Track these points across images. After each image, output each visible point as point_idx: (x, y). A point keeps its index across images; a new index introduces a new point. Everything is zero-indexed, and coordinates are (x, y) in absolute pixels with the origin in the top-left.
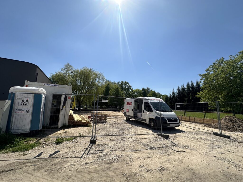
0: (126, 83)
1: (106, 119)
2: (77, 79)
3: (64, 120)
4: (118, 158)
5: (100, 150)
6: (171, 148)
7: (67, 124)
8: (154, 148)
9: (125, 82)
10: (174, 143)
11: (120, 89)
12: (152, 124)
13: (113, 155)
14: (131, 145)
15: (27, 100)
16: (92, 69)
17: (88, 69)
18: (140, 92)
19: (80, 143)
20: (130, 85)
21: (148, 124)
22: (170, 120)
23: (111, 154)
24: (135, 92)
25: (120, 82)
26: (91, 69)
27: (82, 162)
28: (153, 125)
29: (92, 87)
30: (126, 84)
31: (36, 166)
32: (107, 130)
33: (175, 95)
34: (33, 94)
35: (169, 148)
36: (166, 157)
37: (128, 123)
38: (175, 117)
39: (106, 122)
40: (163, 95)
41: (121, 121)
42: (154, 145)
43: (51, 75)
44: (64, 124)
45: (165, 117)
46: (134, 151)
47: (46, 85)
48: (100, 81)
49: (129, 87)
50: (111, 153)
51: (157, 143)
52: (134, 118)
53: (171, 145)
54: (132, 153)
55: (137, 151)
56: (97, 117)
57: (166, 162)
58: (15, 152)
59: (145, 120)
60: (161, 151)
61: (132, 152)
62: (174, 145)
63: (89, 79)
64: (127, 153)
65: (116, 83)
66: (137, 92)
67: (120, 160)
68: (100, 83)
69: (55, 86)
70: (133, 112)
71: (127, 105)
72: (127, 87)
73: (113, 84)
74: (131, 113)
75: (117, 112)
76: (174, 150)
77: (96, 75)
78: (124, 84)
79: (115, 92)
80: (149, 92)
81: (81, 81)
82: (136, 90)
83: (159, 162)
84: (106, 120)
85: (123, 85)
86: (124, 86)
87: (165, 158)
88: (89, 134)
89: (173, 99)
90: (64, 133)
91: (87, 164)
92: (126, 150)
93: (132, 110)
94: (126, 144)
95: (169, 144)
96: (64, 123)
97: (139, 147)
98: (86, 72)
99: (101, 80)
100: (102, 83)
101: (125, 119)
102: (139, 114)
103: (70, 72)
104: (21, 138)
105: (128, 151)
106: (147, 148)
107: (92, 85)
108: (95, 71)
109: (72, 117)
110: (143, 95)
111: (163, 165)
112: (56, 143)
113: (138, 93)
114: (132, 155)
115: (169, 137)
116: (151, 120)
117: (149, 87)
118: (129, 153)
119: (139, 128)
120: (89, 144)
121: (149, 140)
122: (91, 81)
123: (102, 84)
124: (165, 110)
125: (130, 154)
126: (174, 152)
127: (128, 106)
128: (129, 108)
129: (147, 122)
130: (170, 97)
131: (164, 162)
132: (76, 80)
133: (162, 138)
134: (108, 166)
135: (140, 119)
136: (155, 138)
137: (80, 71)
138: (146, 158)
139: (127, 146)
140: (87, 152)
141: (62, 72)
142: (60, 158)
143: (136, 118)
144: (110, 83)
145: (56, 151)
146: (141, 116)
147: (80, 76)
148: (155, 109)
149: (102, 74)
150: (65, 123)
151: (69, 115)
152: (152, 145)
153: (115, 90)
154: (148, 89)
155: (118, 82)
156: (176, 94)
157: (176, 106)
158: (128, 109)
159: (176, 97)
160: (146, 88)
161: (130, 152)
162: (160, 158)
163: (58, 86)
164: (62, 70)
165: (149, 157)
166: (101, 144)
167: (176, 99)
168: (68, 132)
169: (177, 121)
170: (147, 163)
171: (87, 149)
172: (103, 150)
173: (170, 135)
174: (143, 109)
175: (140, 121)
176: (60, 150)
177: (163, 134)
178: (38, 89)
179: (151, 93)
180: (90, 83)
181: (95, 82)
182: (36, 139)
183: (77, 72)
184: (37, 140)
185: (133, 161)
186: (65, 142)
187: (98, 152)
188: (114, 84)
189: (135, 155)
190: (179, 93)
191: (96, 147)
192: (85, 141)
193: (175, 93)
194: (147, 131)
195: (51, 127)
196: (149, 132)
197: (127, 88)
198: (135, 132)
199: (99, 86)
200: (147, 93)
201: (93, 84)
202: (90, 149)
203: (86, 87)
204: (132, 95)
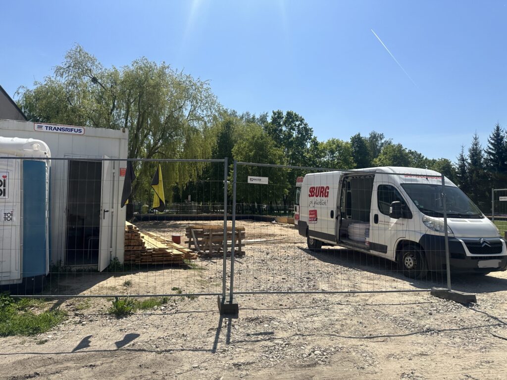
0: (291, 118)
1: (240, 245)
2: (114, 106)
3: (111, 247)
4: (325, 353)
5: (261, 334)
6: (487, 331)
7: (121, 259)
8: (431, 331)
9: (289, 114)
10: (496, 318)
11: (271, 142)
12: (409, 262)
13: (309, 347)
14: (355, 322)
15: (5, 180)
16: (168, 67)
17: (151, 67)
18: (346, 149)
19: (187, 314)
20: (306, 125)
21: (394, 259)
22: (474, 246)
23: (300, 345)
24: (327, 152)
25: (270, 115)
26: (164, 68)
27: (224, 362)
28: (412, 265)
29: (170, 135)
30: (293, 121)
31: (97, 369)
32: (255, 278)
33: (480, 159)
34: (19, 160)
35: (484, 332)
36: (479, 353)
37: (315, 256)
38: (494, 236)
39: (240, 254)
40: (434, 161)
41: (291, 253)
42: (428, 322)
43: (22, 91)
44: (111, 260)
45: (456, 235)
46: (367, 338)
47: (44, 129)
48: (199, 111)
49: (302, 134)
50: (300, 341)
51: (436, 317)
52: (339, 243)
53: (487, 323)
54: (364, 342)
55: (379, 339)
56: (211, 236)
57: (481, 367)
58: (7, 336)
59: (383, 248)
60: (457, 340)
61: (363, 339)
62: (497, 322)
63: (157, 105)
64: (350, 343)
65: (254, 118)
66: (332, 152)
67: (336, 358)
68: (198, 119)
69: (73, 132)
70: (334, 219)
71: (313, 196)
72: (295, 134)
73: (244, 122)
74: (327, 225)
75: (263, 224)
76: (500, 338)
77: (185, 91)
78: (285, 123)
79: (254, 154)
80: (379, 151)
81: (128, 112)
82: (329, 142)
83: (458, 366)
84: (240, 249)
85: (280, 125)
86: (284, 128)
87: (474, 357)
88: (203, 288)
89: (474, 175)
90: (125, 285)
91: (240, 365)
92: (342, 334)
93: (332, 213)
94: (336, 318)
95: (480, 322)
96: (111, 255)
97: (382, 327)
98: (146, 79)
99: (203, 108)
100: (206, 119)
101: (306, 246)
102: (357, 229)
103: (86, 79)
104: (5, 297)
105: (350, 337)
106: (407, 332)
107: (169, 128)
108: (178, 73)
109: (136, 238)
110: (355, 162)
111: (474, 373)
112: (113, 313)
113: (337, 154)
114: (368, 348)
115: (476, 302)
116: (403, 246)
117: (379, 132)
118: (354, 342)
119: (359, 273)
120: (218, 316)
121: (408, 310)
122: (166, 113)
123: (205, 123)
124: (456, 213)
125: (361, 345)
126: (501, 343)
127: (314, 199)
128: (318, 208)
129: (391, 254)
130: (462, 167)
131: (477, 366)
132: (112, 110)
133: (451, 304)
134: (303, 372)
135: (359, 245)
136: (426, 305)
137: (121, 76)
138: (414, 356)
139: (342, 325)
140: (222, 337)
141: (63, 80)
142: (152, 352)
143: (344, 241)
144: (231, 119)
145: (126, 333)
146: (367, 233)
147: (123, 92)
148: (421, 210)
149: (205, 86)
150: (113, 255)
151: (126, 232)
152: (423, 323)
153: (251, 144)
154: (375, 137)
155: (262, 113)
156: (485, 155)
157: (497, 198)
158: (316, 211)
159: (485, 169)
160: (368, 136)
161: (355, 339)
162: (459, 357)
163: (83, 130)
164: (59, 71)
165: (422, 354)
166: (257, 319)
167: (485, 176)
168: (133, 282)
169: (500, 250)
170: (422, 367)
171: (219, 330)
172: (272, 333)
173: (478, 296)
174: (374, 209)
175: (363, 250)
176: (137, 332)
177: (452, 291)
178: (31, 144)
179: (385, 153)
180: (162, 119)
181: (182, 116)
182: (46, 303)
183: (113, 77)
184: (52, 306)
185: (377, 363)
186: (139, 312)
187: (259, 339)
188: (248, 121)
189: (378, 348)
190: (498, 153)
191: (246, 324)
192: (200, 310)
193: (480, 152)
194: (394, 284)
195: (75, 268)
196: (399, 286)
197: (297, 138)
198: (354, 286)
199: (196, 131)
200: (372, 153)
201: (174, 123)
202: (229, 331)
203: (148, 134)
204: (314, 163)
